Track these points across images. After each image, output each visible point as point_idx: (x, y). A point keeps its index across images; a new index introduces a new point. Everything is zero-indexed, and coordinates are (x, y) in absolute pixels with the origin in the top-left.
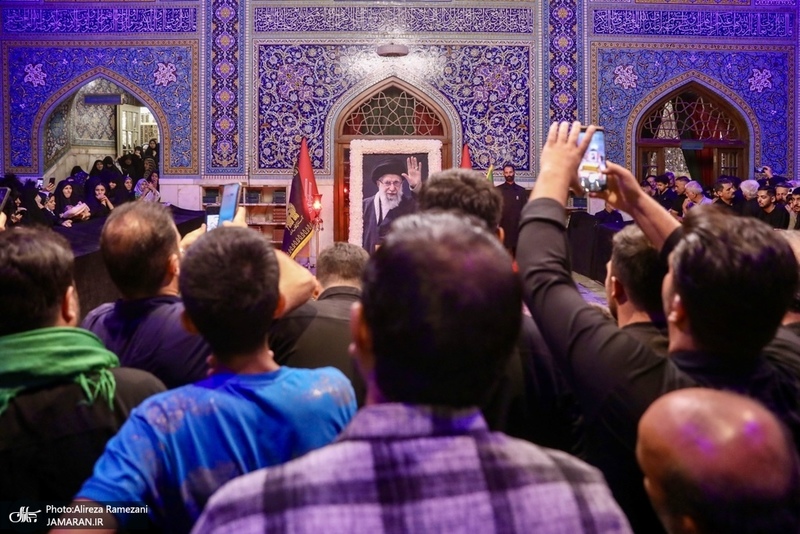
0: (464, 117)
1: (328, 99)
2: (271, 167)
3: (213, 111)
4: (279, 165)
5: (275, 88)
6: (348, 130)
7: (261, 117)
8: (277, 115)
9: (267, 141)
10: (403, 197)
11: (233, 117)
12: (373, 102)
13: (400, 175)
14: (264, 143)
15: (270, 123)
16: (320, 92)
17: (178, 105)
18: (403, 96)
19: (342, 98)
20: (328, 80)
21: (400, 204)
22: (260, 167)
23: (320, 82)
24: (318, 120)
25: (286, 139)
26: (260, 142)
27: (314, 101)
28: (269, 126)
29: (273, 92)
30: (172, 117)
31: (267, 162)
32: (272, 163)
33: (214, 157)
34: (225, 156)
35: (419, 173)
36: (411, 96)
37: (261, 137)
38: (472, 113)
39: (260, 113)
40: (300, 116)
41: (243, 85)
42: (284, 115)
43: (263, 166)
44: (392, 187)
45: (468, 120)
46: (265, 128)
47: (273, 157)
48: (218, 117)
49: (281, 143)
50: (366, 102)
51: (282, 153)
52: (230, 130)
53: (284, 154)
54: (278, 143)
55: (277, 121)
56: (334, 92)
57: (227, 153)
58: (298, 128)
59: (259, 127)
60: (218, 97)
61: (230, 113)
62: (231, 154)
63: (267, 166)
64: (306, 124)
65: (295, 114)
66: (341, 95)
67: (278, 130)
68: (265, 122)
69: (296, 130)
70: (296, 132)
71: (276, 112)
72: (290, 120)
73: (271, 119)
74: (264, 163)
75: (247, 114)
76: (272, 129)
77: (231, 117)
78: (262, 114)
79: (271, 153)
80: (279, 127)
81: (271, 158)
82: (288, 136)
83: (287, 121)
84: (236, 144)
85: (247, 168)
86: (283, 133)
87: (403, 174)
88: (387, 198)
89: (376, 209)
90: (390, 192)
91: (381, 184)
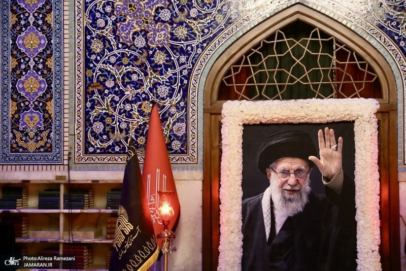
1: (194, 43)
2: (104, 151)
3: (12, 63)
4: (117, 149)
5: (110, 27)
6: (226, 93)
7: (89, 73)
8: (113, 70)
9: (98, 110)
10: (311, 196)
11: (46, 73)
12: (266, 47)
13: (304, 158)
14: (94, 114)
15: (103, 83)
16: (181, 32)
18: (315, 35)
19: (216, 41)
20: (193, 13)
21: (307, 207)
22: (86, 151)
23: (181, 17)
24: (179, 77)
25: (128, 107)
26: (87, 113)
27: (172, 47)
28: (101, 88)
29: (107, 33)
31: (98, 144)
32: (106, 145)
33: (14, 137)
34: (32, 134)
35: (338, 154)
36: (328, 35)
37: (89, 104)
39: (87, 67)
40: (149, 71)
41: (60, 23)
42: (124, 70)
43: (91, 149)
44: (292, 179)
46: (96, 91)
47: (108, 137)
48: (21, 73)
49: (120, 113)
50: (255, 47)
51: (121, 130)
52: (41, 94)
53: (124, 132)
54: (116, 114)
55: (115, 80)
56: (203, 31)
57: (35, 131)
58: (147, 91)
59: (86, 88)
60: (21, 42)
61: (41, 66)
62: (41, 132)
63: (98, 151)
64: (160, 84)
65: (143, 68)
66: (215, 36)
67: (116, 93)
68: (95, 81)
69: (144, 93)
70: (144, 96)
71: (113, 65)
72: (134, 77)
73: (105, 76)
74: (93, 146)
75: (66, 69)
76: (106, 91)
77: (42, 73)
78: (91, 68)
79: (104, 130)
80: (117, 89)
81: (105, 137)
82: (131, 102)
83: (130, 78)
84: (50, 115)
85: (66, 153)
86: (124, 98)
87: (311, 158)
88: (284, 198)
89: (265, 216)
90: (289, 188)
91: (273, 174)
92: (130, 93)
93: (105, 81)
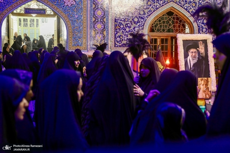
0: (199, 25)
1: (145, 16)
2: (120, 46)
3: (94, 19)
4: (124, 46)
6: (152, 30)
7: (116, 23)
8: (123, 23)
9: (118, 34)
12: (162, 18)
13: (197, 49)
16: (142, 13)
17: (76, 16)
18: (174, 16)
19: (151, 16)
20: (145, 7)
22: (115, 46)
23: (142, 8)
24: (141, 25)
25: (127, 33)
26: (115, 35)
27: (139, 17)
28: (119, 28)
30: (73, 22)
32: (120, 44)
35: (203, 48)
36: (177, 16)
37: (116, 33)
38: (202, 23)
39: (115, 21)
40: (133, 23)
42: (126, 23)
43: (116, 46)
44: (194, 54)
45: (201, 26)
46: (118, 29)
47: (121, 42)
48: (96, 22)
49: (125, 35)
50: (160, 18)
51: (125, 40)
52: (102, 29)
53: (126, 41)
54: (123, 35)
55: (123, 25)
56: (148, 13)
57: (100, 40)
58: (132, 29)
59: (115, 28)
60: (96, 13)
61: (102, 21)
62: (102, 40)
63: (118, 46)
64: (136, 27)
65: (131, 22)
66: (151, 14)
67: (123, 29)
68: (117, 26)
69: (131, 29)
70: (131, 30)
71: (123, 21)
72: (129, 25)
73: (120, 24)
74: (117, 45)
75: (109, 22)
76: (121, 29)
77: (102, 23)
78: (116, 22)
79: (120, 40)
80: (124, 28)
81: (120, 42)
82: (128, 32)
83: (128, 25)
84: (105, 35)
85: (109, 47)
86: (126, 31)
87: (198, 49)
88: (192, 59)
89: (188, 63)
90: (193, 56)
91: (189, 53)
92: (127, 29)
93: (120, 26)
